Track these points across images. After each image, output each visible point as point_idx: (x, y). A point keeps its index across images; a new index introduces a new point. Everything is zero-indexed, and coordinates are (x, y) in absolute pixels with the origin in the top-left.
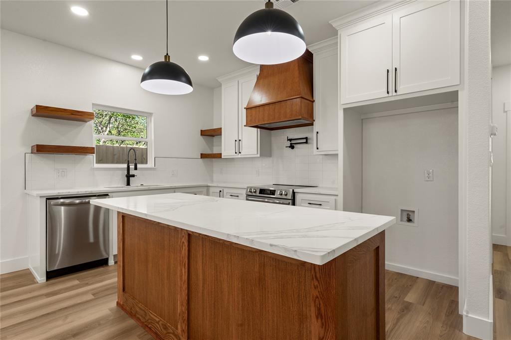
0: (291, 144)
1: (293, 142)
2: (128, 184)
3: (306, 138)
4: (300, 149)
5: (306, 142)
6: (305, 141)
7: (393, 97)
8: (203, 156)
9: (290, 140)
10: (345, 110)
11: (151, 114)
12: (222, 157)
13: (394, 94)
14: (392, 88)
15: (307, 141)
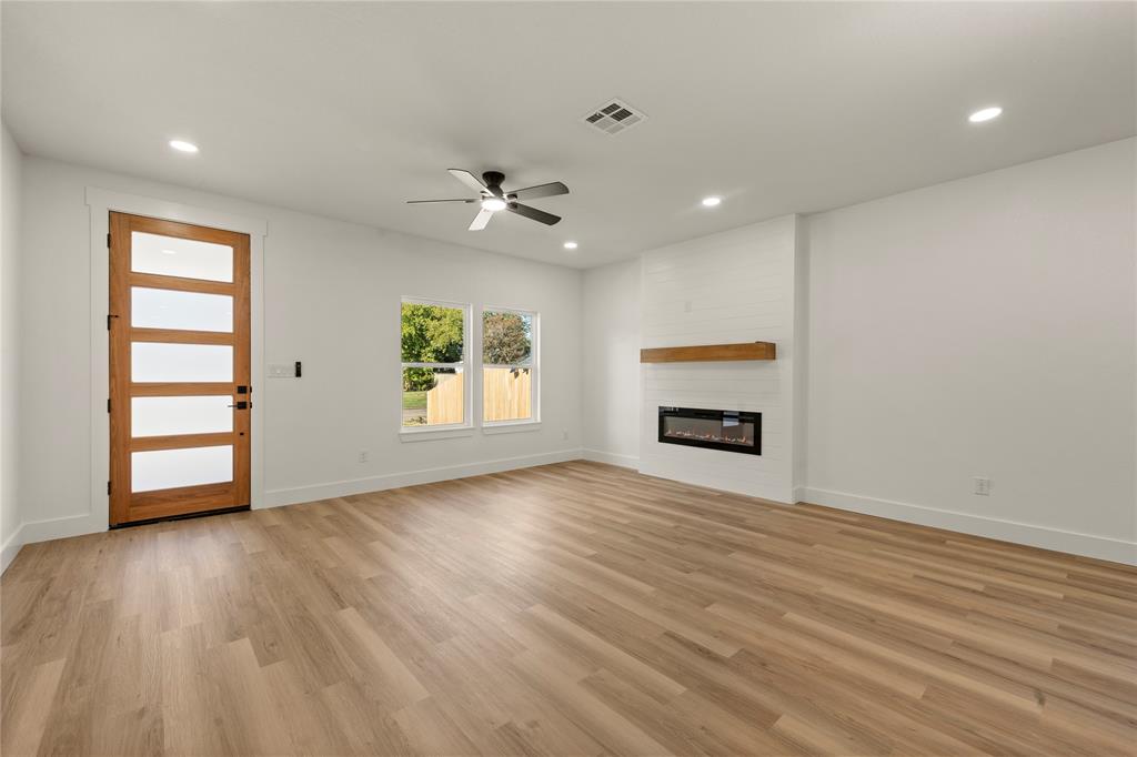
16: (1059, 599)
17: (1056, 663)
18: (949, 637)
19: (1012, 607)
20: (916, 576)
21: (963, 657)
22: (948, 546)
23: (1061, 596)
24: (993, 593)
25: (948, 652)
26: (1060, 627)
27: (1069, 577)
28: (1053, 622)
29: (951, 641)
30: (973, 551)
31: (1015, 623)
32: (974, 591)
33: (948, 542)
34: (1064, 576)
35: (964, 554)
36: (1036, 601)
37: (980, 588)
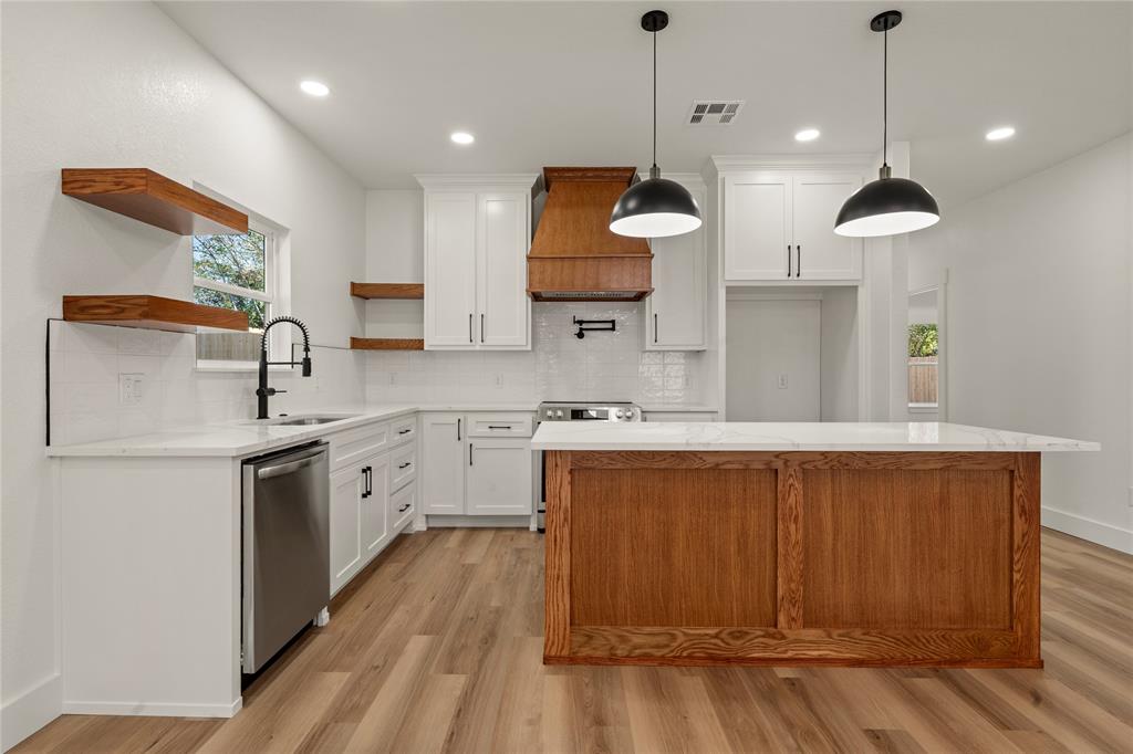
0: (581, 329)
1: (584, 326)
2: (264, 414)
3: (613, 322)
4: (594, 339)
5: (613, 329)
6: (610, 326)
8: (357, 344)
9: (581, 322)
10: (728, 289)
12: (425, 348)
13: (796, 278)
14: (794, 271)
15: (614, 326)
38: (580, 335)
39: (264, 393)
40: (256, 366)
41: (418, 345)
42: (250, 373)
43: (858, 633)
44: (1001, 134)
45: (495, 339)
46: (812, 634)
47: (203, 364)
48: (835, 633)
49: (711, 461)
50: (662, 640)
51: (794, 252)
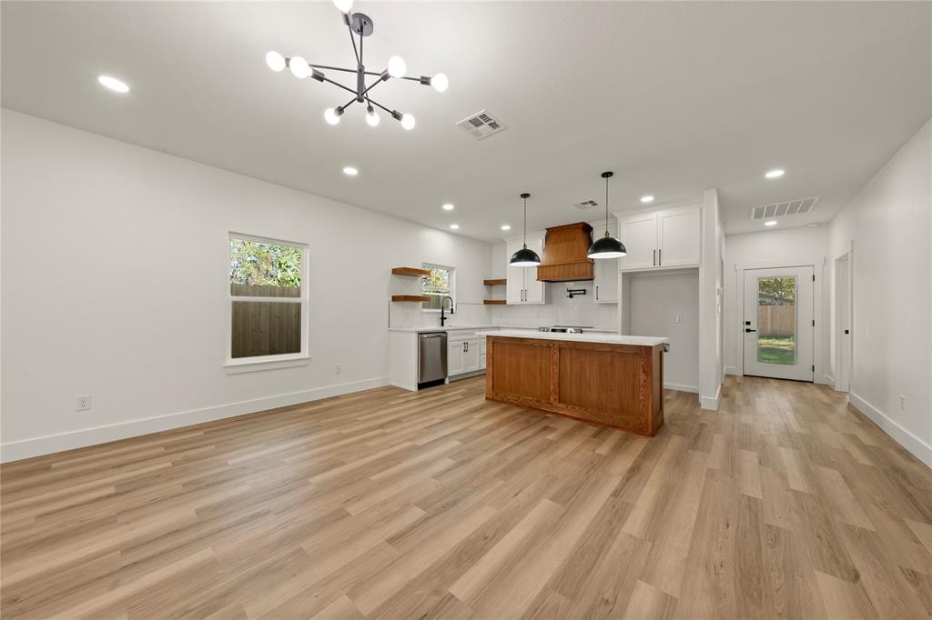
0: (570, 294)
1: (572, 293)
2: (442, 325)
3: (584, 290)
4: (578, 298)
5: (585, 293)
7: (657, 268)
8: (486, 302)
9: (570, 291)
10: (623, 274)
11: (453, 268)
12: (507, 304)
13: (659, 266)
14: (657, 262)
16: (169, 467)
17: (198, 512)
18: (116, 550)
19: (145, 491)
20: (39, 517)
21: (137, 559)
22: (56, 469)
23: (170, 464)
24: (124, 489)
25: (124, 563)
26: (185, 485)
27: (165, 448)
28: (176, 485)
29: (119, 552)
30: (82, 463)
31: (155, 502)
32: (109, 496)
33: (53, 465)
34: (162, 450)
35: (76, 469)
36: (158, 476)
37: (112, 490)
38: (571, 296)
39: (443, 319)
40: (441, 311)
41: (504, 302)
42: (438, 313)
43: (578, 408)
44: (775, 174)
45: (531, 300)
46: (562, 405)
47: (425, 310)
48: (570, 407)
49: (531, 342)
50: (516, 399)
51: (657, 254)
